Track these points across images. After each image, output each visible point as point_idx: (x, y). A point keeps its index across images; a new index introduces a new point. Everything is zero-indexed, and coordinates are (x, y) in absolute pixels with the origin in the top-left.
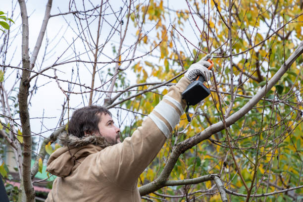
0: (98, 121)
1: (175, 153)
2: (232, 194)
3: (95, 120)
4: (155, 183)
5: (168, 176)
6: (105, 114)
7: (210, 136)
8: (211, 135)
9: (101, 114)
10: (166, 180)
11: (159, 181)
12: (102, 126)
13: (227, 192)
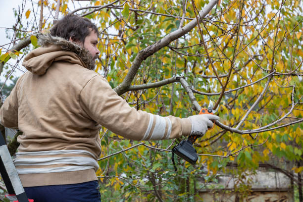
0: (87, 34)
1: (138, 59)
2: (197, 93)
3: (85, 31)
4: (119, 89)
5: (131, 81)
6: (95, 32)
7: (169, 44)
8: (170, 42)
9: (92, 30)
10: (130, 85)
11: (123, 86)
12: (88, 40)
13: (194, 92)
